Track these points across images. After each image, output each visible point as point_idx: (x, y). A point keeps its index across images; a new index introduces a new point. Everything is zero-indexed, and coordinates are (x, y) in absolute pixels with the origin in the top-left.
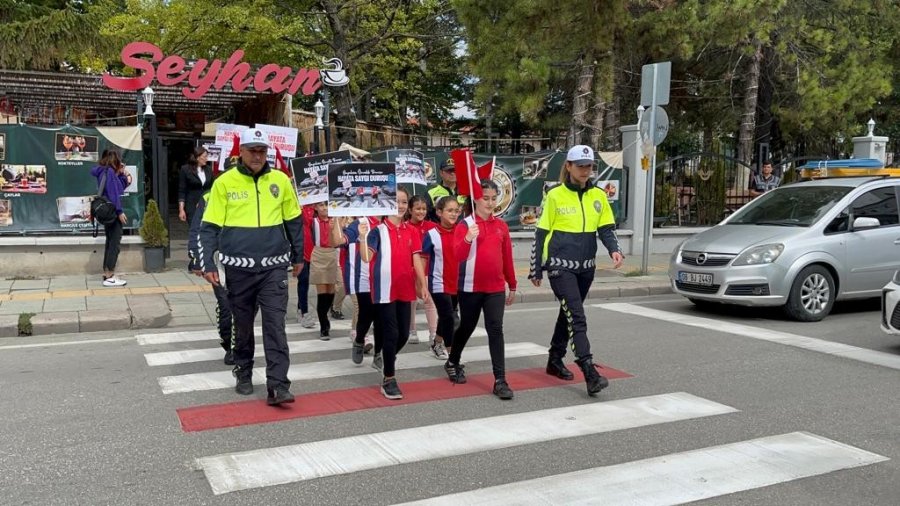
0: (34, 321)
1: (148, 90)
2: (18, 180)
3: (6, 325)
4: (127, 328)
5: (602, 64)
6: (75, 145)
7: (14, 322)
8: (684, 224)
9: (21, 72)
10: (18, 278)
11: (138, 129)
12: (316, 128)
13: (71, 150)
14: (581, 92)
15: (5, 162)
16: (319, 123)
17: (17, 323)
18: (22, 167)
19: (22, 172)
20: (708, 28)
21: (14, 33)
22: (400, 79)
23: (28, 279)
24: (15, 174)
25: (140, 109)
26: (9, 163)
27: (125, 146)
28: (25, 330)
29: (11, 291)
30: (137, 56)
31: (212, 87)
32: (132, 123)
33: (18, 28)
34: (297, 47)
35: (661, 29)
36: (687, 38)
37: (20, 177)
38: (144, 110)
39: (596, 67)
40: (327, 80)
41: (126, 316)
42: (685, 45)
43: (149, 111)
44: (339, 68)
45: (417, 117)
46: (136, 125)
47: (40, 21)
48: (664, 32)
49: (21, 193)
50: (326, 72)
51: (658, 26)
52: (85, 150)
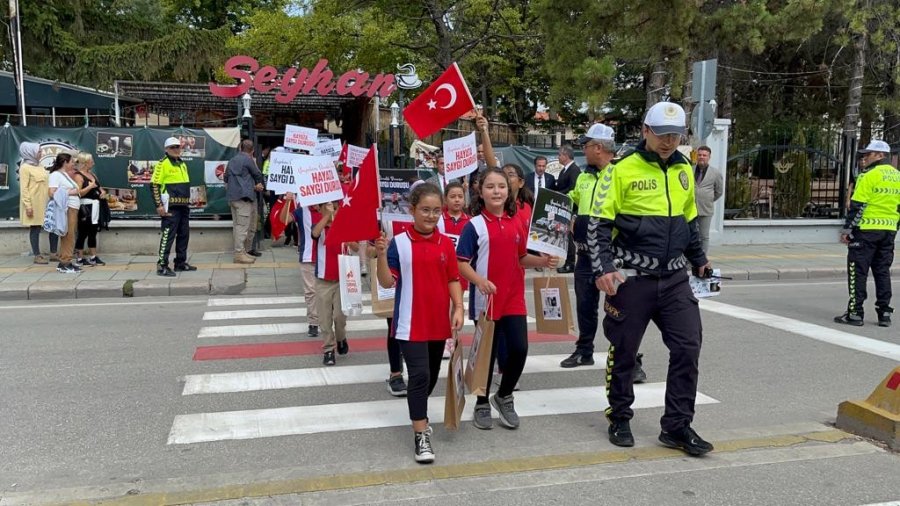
0: (135, 286)
1: (247, 97)
2: (142, 173)
3: (114, 288)
4: (206, 294)
5: (673, 60)
6: (187, 144)
7: (120, 286)
8: (775, 217)
9: (147, 83)
10: (140, 254)
11: (237, 130)
12: (391, 126)
13: (183, 148)
14: (653, 88)
15: (132, 158)
16: (395, 122)
17: (122, 286)
18: (145, 162)
19: (145, 166)
20: (780, 22)
21: (142, 51)
22: (517, 76)
23: (148, 255)
24: (140, 168)
25: (240, 112)
26: (135, 159)
27: (226, 144)
28: (128, 292)
29: (130, 263)
30: (238, 67)
31: (300, 91)
32: (234, 124)
33: (146, 47)
34: (403, 51)
35: (730, 26)
36: (757, 33)
37: (144, 170)
38: (243, 113)
39: (668, 63)
40: (402, 83)
41: (206, 284)
42: (755, 40)
43: (247, 114)
44: (412, 73)
45: (547, 111)
46: (236, 126)
47: (163, 40)
48: (733, 28)
49: (145, 184)
50: (400, 77)
51: (726, 23)
52: (195, 148)
